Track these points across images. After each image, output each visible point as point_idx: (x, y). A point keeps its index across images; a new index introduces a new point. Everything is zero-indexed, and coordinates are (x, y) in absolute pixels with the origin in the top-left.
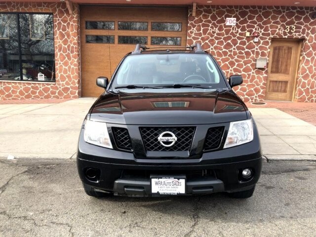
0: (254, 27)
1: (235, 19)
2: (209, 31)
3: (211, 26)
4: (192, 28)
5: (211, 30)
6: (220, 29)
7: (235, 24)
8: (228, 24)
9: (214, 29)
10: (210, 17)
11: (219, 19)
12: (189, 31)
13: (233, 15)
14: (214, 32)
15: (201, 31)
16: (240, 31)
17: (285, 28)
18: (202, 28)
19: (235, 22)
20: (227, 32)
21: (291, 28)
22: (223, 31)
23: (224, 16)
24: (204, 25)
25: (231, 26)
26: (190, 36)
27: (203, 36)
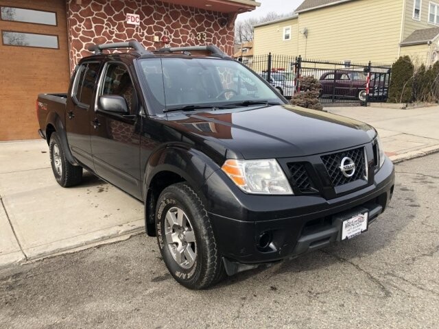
0: (162, 30)
1: (139, 16)
2: (104, 30)
3: (106, 22)
4: (78, 23)
5: (106, 28)
6: (120, 28)
7: (139, 24)
8: (129, 22)
9: (112, 27)
10: (103, 9)
11: (116, 13)
12: (74, 27)
13: (135, 11)
14: (112, 33)
15: (93, 29)
16: (146, 34)
17: (196, 35)
18: (94, 25)
19: (138, 20)
20: (130, 34)
21: (202, 36)
22: (125, 32)
23: (123, 10)
24: (95, 21)
25: (134, 26)
26: (76, 36)
27: (96, 37)
